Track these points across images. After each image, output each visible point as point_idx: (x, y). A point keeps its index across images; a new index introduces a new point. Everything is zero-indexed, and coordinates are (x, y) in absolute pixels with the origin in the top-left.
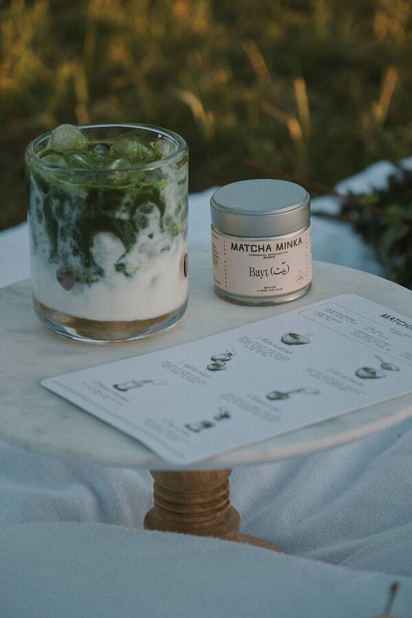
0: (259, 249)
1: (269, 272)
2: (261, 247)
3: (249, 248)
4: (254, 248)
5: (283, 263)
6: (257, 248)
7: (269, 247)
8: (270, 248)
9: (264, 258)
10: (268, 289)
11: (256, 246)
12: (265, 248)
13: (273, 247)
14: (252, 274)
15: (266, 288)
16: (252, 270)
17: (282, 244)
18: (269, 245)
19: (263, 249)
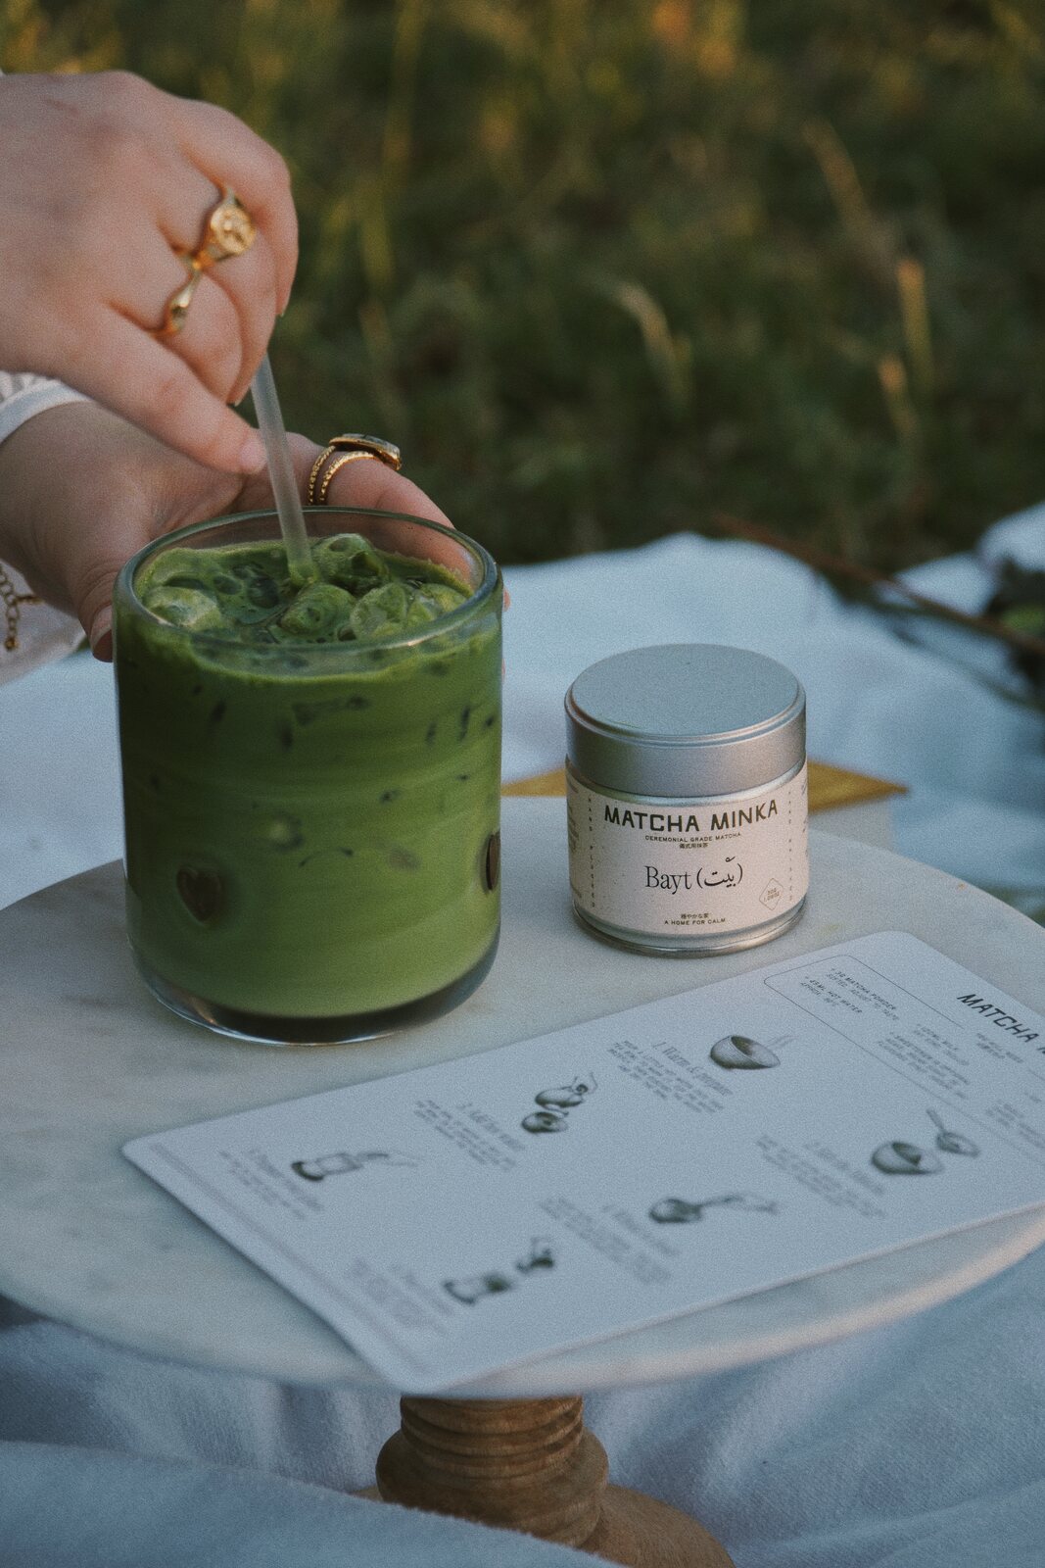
0: (670, 825)
1: (692, 880)
2: (675, 820)
3: (646, 821)
4: (658, 823)
5: (728, 860)
6: (665, 823)
7: (693, 822)
8: (695, 824)
9: (682, 846)
10: (691, 920)
11: (662, 818)
12: (684, 826)
13: (704, 821)
14: (653, 882)
15: (684, 916)
16: (652, 873)
17: (725, 815)
18: (692, 817)
19: (679, 824)
